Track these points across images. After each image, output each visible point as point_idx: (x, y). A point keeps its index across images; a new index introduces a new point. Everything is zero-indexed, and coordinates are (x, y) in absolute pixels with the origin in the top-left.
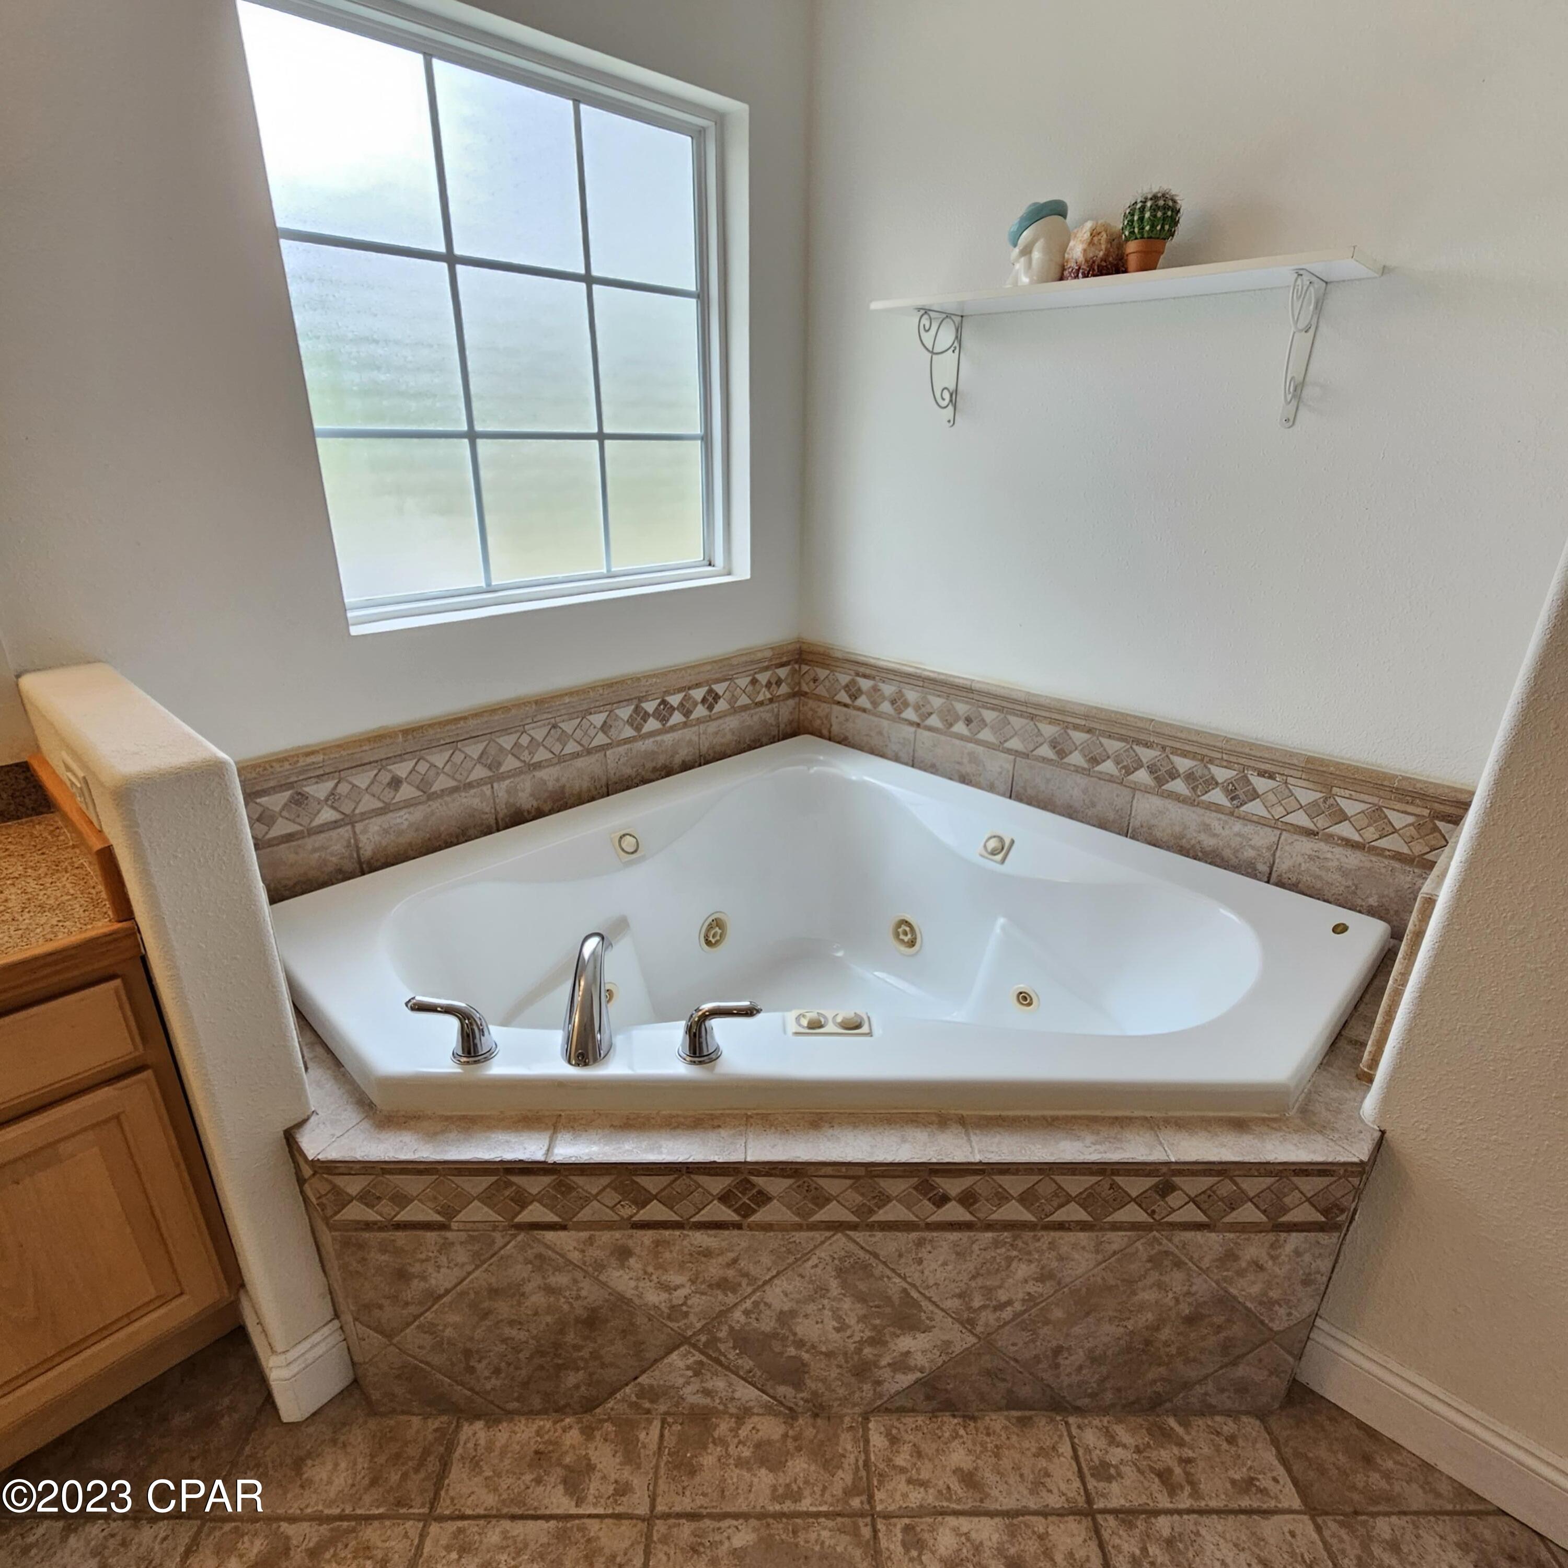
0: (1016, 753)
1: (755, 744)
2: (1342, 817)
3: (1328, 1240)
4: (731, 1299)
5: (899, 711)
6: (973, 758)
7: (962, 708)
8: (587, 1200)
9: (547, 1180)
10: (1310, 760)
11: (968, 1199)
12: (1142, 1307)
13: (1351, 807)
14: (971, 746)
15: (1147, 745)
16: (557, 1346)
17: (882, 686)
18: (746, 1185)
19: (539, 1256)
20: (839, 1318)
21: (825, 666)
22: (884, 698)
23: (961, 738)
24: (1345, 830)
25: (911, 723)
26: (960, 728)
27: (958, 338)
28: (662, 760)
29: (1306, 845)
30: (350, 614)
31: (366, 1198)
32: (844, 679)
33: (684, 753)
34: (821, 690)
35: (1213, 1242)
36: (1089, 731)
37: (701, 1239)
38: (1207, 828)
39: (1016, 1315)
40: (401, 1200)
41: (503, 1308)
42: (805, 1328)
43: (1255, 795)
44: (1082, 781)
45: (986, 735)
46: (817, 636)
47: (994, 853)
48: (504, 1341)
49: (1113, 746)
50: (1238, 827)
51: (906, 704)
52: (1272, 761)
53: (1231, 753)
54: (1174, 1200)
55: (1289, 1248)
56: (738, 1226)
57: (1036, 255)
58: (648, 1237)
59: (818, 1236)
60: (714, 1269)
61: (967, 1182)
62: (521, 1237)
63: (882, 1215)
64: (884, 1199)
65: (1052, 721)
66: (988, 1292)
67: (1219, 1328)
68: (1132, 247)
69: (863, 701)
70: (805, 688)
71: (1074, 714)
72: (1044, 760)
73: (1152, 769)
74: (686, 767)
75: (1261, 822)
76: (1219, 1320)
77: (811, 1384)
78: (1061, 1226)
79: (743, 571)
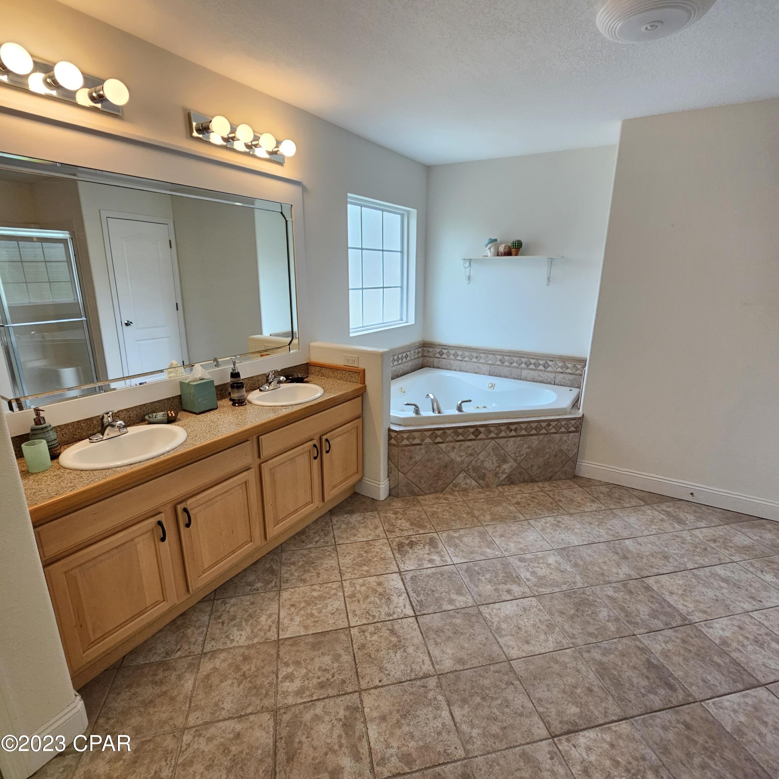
0: (490, 364)
1: (414, 370)
2: (567, 368)
3: (577, 434)
4: (473, 458)
5: (456, 358)
6: (478, 367)
7: (475, 354)
8: (448, 436)
9: (441, 431)
10: (560, 356)
11: (516, 430)
12: (547, 453)
13: (569, 366)
14: (477, 364)
15: (524, 358)
16: (438, 473)
17: (450, 351)
18: (477, 430)
19: (438, 450)
20: (492, 461)
21: (432, 347)
22: (451, 354)
23: (475, 362)
24: (569, 371)
25: (459, 360)
26: (474, 360)
27: (470, 264)
28: (397, 373)
29: (561, 376)
30: (351, 331)
31: (408, 439)
32: (438, 350)
33: (401, 372)
34: (430, 354)
35: (557, 436)
36: (509, 356)
37: (468, 443)
38: (539, 376)
39: (525, 457)
40: (414, 438)
41: (429, 464)
42: (486, 465)
43: (549, 366)
44: (508, 369)
45: (482, 361)
46: (429, 339)
47: (491, 387)
48: (428, 473)
49: (515, 359)
50: (546, 374)
51: (458, 355)
52: (552, 357)
53: (543, 357)
54: (551, 427)
55: (571, 437)
56: (475, 440)
57: (492, 250)
58: (458, 443)
59: (489, 441)
60: (470, 451)
61: (516, 426)
62: (436, 446)
63: (501, 435)
64: (501, 431)
65: (500, 355)
66: (519, 452)
67: (560, 457)
68: (513, 250)
69: (444, 356)
70: (425, 354)
71: (505, 352)
72: (498, 365)
73: (526, 363)
74: (401, 376)
75: (551, 372)
76: (560, 455)
77: (487, 480)
78: (532, 435)
79: (412, 321)
